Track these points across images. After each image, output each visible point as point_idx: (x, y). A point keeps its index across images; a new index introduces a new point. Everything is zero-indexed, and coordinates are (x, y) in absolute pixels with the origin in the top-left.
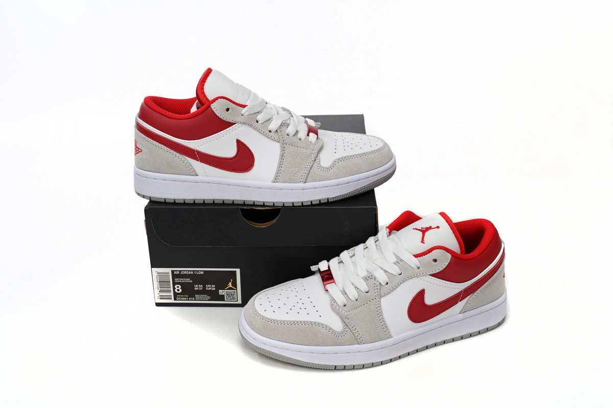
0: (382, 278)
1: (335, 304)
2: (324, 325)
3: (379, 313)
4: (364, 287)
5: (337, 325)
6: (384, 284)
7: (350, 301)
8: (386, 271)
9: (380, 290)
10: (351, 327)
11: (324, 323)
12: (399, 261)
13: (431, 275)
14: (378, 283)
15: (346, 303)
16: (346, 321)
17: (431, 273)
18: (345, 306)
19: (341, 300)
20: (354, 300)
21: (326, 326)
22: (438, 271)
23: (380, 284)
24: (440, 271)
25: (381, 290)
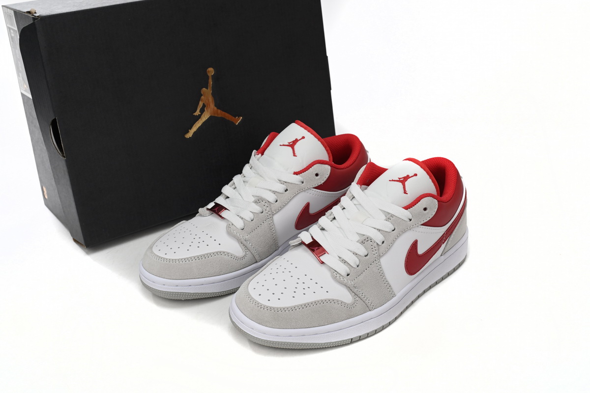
0: (378, 238)
1: (338, 275)
2: (335, 300)
3: (382, 274)
4: (362, 251)
5: (346, 297)
6: (380, 243)
7: (353, 269)
8: (379, 230)
9: (378, 250)
10: (360, 296)
11: (334, 298)
12: (389, 217)
13: (422, 225)
14: (375, 244)
15: (349, 272)
16: (355, 290)
17: (422, 222)
18: (348, 275)
19: (343, 269)
20: (356, 267)
21: (338, 301)
22: (428, 219)
23: (378, 244)
24: (430, 218)
25: (380, 250)
